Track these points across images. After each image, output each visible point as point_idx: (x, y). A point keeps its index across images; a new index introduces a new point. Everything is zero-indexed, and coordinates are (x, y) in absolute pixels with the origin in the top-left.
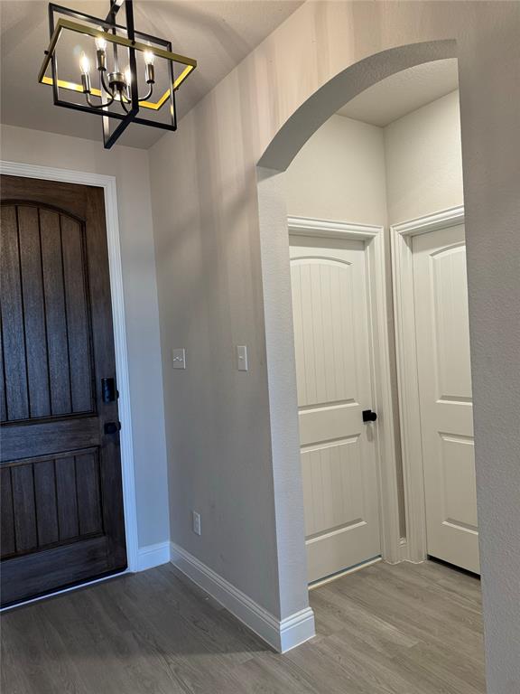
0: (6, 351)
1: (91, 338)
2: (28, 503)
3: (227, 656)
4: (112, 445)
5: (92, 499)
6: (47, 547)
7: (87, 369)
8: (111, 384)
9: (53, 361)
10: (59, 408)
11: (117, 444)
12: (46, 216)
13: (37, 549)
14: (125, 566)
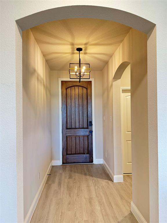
0: (72, 115)
1: (87, 113)
2: (74, 144)
3: (103, 180)
4: (91, 135)
5: (86, 146)
6: (77, 154)
7: (86, 119)
8: (91, 122)
9: (80, 117)
10: (81, 126)
11: (92, 135)
12: (80, 88)
13: (75, 154)
14: (93, 162)
